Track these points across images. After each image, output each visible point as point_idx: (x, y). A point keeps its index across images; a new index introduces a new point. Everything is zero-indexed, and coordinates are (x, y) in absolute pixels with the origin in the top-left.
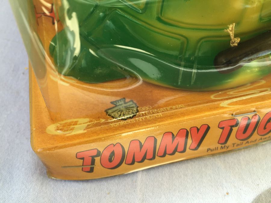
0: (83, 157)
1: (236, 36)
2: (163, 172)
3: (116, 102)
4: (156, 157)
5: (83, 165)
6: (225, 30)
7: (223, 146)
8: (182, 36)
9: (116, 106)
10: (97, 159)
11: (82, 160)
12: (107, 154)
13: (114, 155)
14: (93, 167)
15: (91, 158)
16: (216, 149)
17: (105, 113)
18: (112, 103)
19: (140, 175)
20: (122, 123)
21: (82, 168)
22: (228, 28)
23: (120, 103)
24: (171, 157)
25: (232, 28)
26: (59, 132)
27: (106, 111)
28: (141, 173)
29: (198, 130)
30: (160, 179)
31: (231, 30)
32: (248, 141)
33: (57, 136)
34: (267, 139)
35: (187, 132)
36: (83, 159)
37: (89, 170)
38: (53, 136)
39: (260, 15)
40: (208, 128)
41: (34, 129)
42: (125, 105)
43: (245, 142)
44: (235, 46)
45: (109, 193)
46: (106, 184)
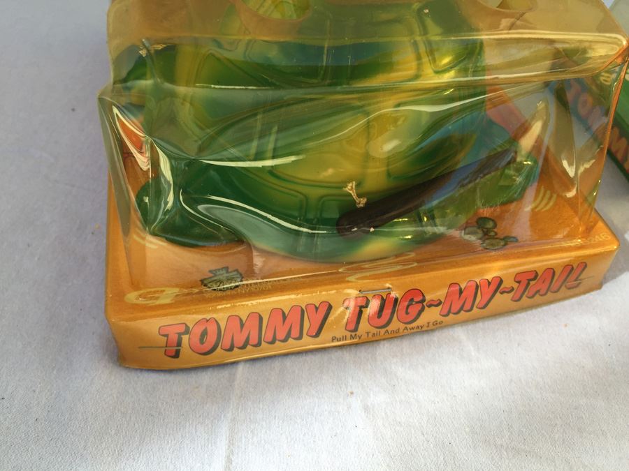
0: (167, 333)
1: (359, 196)
2: (273, 365)
3: (215, 270)
4: (263, 343)
5: (166, 346)
6: (344, 189)
7: (353, 334)
8: (300, 193)
9: (215, 275)
10: (185, 338)
11: (166, 338)
12: (198, 331)
13: (207, 333)
14: (180, 350)
15: (177, 335)
16: (345, 338)
17: (200, 283)
18: (211, 271)
19: (241, 367)
20: (220, 294)
21: (166, 350)
22: (347, 186)
23: (221, 272)
24: (282, 344)
25: (352, 187)
26: (141, 301)
27: (202, 281)
28: (243, 363)
29: (317, 309)
30: (267, 374)
31: (350, 188)
32: (387, 330)
33: (137, 305)
34: (415, 330)
35: (302, 311)
36: (167, 336)
37: (174, 354)
38: (133, 304)
39: (388, 171)
40: (330, 307)
41: (111, 296)
42: (228, 275)
43: (383, 331)
44: (361, 207)
45: (197, 387)
46: (194, 376)
